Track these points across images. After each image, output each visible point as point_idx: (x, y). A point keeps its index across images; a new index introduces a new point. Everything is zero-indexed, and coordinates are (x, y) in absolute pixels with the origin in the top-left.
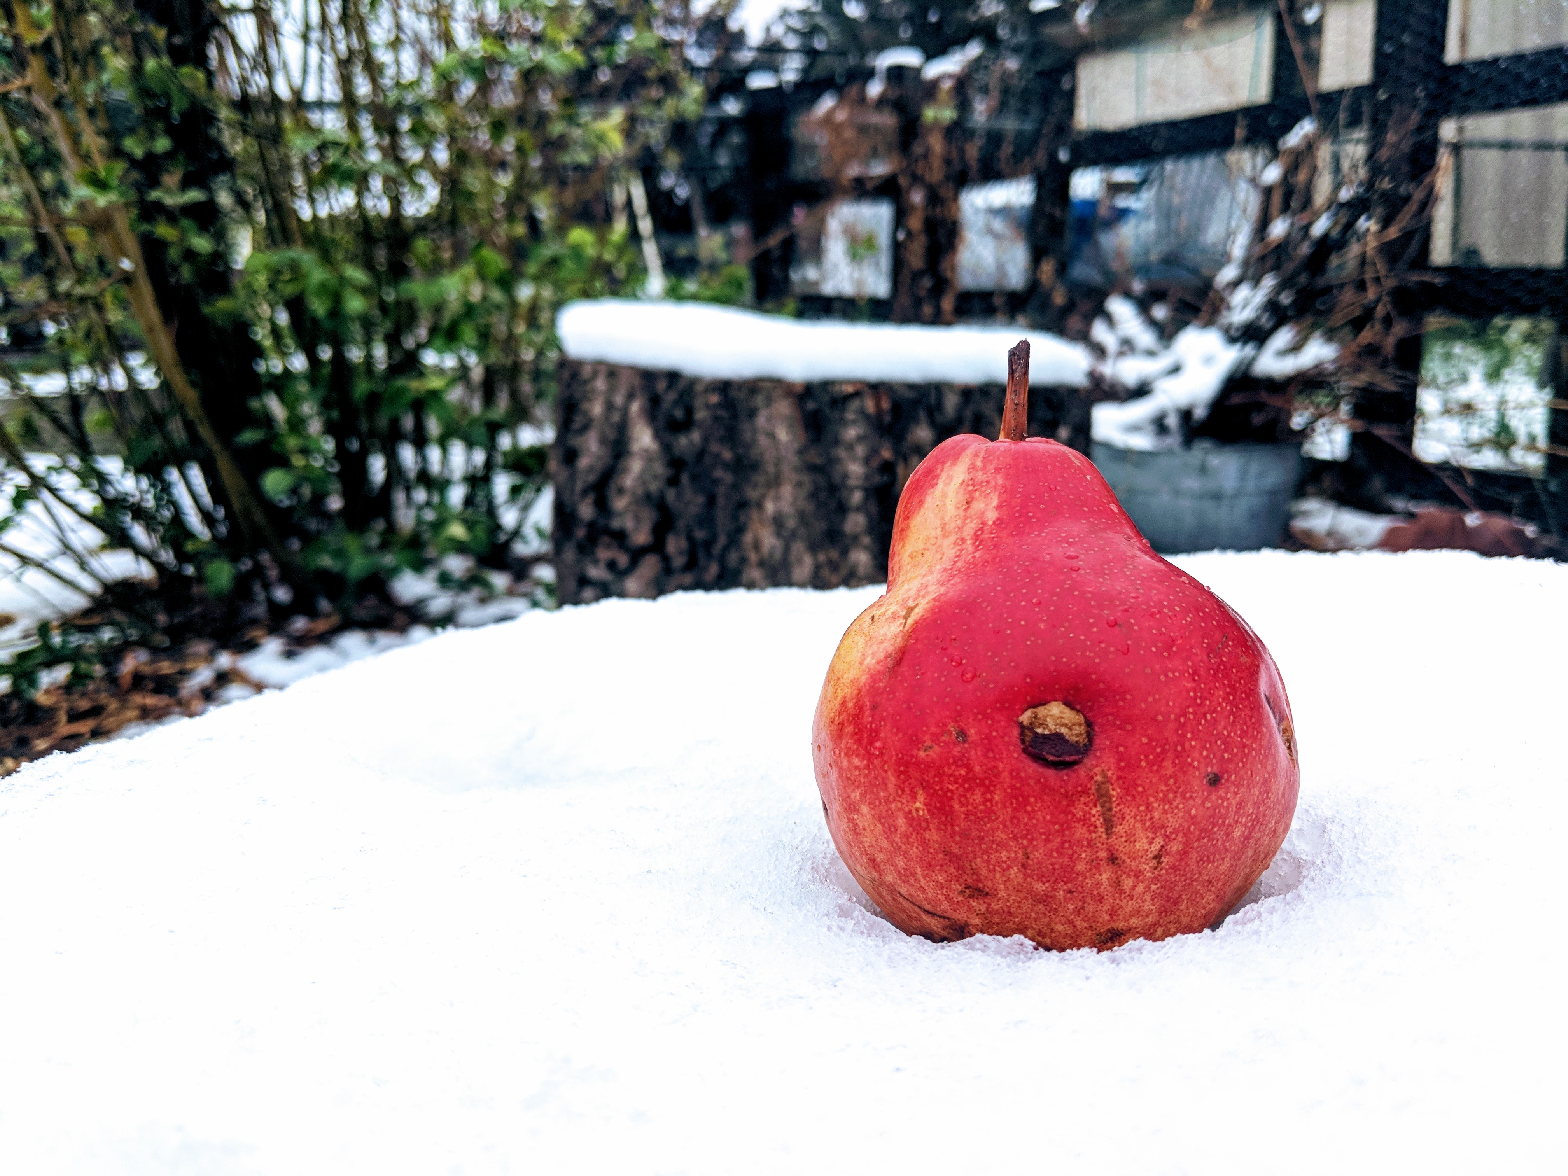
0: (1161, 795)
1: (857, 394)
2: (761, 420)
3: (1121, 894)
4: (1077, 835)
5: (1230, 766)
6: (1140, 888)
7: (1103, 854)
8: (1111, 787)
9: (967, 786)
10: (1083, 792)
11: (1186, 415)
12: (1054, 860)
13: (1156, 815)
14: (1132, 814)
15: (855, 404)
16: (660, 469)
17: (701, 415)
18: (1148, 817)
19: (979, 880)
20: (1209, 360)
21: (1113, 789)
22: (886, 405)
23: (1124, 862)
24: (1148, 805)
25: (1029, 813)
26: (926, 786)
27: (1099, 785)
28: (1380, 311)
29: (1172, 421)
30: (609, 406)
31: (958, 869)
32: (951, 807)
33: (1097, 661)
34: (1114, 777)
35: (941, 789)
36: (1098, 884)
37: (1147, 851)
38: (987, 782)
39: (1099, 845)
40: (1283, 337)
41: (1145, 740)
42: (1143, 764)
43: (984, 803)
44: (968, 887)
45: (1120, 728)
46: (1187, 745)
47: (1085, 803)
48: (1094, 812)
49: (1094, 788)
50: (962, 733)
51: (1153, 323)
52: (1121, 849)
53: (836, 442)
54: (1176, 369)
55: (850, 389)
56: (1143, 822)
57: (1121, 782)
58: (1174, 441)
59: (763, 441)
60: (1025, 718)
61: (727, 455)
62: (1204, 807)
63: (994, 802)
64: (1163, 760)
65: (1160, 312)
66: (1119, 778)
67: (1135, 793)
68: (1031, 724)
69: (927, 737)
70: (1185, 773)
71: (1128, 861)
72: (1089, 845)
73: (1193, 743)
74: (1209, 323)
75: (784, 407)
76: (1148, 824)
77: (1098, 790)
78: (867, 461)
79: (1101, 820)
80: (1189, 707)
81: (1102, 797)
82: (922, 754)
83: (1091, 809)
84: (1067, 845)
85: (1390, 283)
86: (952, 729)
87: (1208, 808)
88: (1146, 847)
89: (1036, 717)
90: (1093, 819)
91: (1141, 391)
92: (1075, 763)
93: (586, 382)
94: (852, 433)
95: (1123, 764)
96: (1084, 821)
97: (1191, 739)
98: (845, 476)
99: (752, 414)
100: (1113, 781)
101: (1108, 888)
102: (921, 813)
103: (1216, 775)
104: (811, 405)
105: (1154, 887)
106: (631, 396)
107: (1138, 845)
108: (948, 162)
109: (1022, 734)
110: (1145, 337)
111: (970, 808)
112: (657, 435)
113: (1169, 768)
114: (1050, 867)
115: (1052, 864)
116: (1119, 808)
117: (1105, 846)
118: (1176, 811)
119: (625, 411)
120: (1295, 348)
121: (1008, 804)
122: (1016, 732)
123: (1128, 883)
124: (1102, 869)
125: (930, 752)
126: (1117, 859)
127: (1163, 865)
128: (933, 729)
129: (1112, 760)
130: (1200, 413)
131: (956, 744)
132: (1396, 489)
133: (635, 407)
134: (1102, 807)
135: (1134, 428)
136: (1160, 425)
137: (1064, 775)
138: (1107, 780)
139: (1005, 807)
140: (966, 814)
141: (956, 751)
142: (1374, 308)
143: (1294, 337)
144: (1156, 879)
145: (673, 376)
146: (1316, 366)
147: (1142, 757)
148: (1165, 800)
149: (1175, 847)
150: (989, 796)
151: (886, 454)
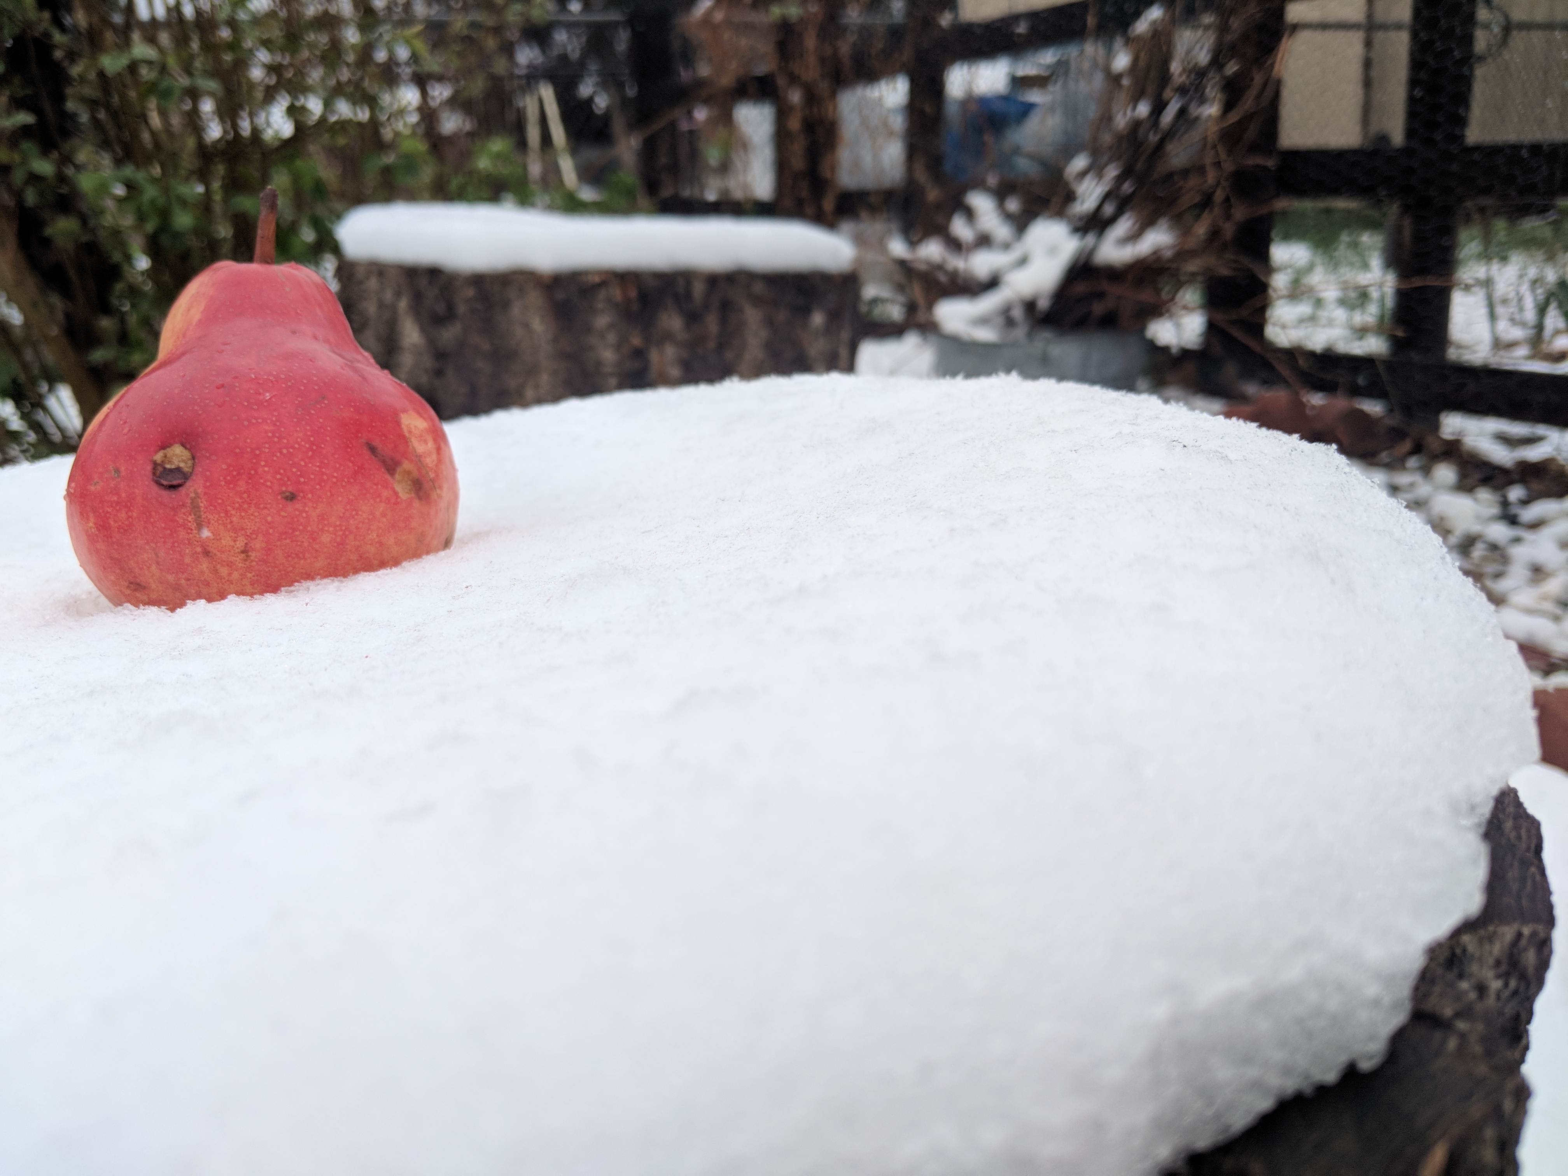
0: (237, 505)
1: (603, 284)
2: (516, 310)
3: (221, 579)
4: (181, 537)
5: (306, 487)
6: (236, 575)
7: (199, 549)
8: (200, 501)
9: (118, 508)
10: (183, 505)
11: (1030, 306)
12: (171, 556)
13: (234, 519)
14: (216, 519)
15: (602, 294)
16: (428, 362)
17: (462, 309)
18: (229, 521)
19: (135, 577)
20: (1052, 251)
21: (202, 502)
22: (633, 294)
23: (215, 554)
24: (227, 512)
25: (152, 523)
26: (95, 511)
27: (193, 500)
28: (1219, 196)
29: (1018, 313)
30: (381, 305)
31: (121, 569)
32: (109, 524)
33: (200, 412)
34: (202, 494)
35: (103, 512)
36: (202, 572)
37: (233, 547)
38: (129, 504)
39: (195, 543)
40: (1123, 226)
41: (224, 466)
42: (223, 483)
43: (128, 519)
44: (131, 583)
45: (208, 458)
46: (260, 470)
47: (184, 513)
48: (189, 519)
49: (189, 501)
50: (117, 470)
51: (1008, 217)
52: (211, 545)
53: (588, 329)
54: (1023, 261)
55: (597, 279)
56: (224, 525)
57: (206, 497)
58: (1020, 332)
59: (519, 331)
60: (158, 457)
61: (486, 347)
62: (280, 515)
63: (134, 518)
64: (238, 480)
65: (1013, 205)
66: (205, 494)
67: (216, 504)
68: (162, 462)
69: (96, 476)
70: (257, 490)
71: (218, 554)
72: (189, 544)
73: (266, 469)
74: (1060, 213)
75: (535, 298)
76: (229, 526)
77: (192, 503)
78: (618, 347)
79: (195, 524)
80: (266, 443)
81: (195, 508)
82: (93, 488)
83: (188, 517)
84: (176, 544)
85: (1229, 167)
86: (112, 469)
87: (284, 517)
88: (232, 543)
89: (166, 456)
90: (189, 524)
91: (993, 283)
92: (180, 486)
93: (361, 282)
94: (602, 321)
95: (208, 484)
96: (184, 526)
97: (265, 466)
98: (599, 364)
99: (506, 305)
100: (201, 496)
101: (210, 575)
102: (93, 530)
103: (292, 494)
104: (560, 296)
105: (249, 575)
106: (398, 294)
107: (224, 542)
108: (822, 60)
109: (154, 469)
110: (1001, 230)
111: (120, 523)
112: (423, 329)
113: (242, 485)
114: (171, 562)
115: (171, 559)
116: (206, 515)
117: (199, 543)
118: (252, 517)
119: (394, 309)
120: (1134, 237)
121: (141, 519)
122: (149, 467)
123: (224, 571)
124: (200, 560)
125: (98, 487)
126: (209, 552)
127: (252, 558)
128: (101, 470)
129: (202, 481)
130: (1044, 304)
131: (113, 479)
132: (1248, 374)
133: (403, 304)
134: (195, 515)
135: (982, 321)
136: (1006, 318)
137: (173, 494)
138: (198, 496)
139: (140, 521)
140: (118, 528)
141: (112, 484)
142: (1214, 192)
143: (1134, 224)
144: (249, 569)
145: (434, 273)
146: (1155, 253)
147: (222, 478)
148: (240, 509)
149: (258, 544)
150: (130, 514)
151: (636, 341)
